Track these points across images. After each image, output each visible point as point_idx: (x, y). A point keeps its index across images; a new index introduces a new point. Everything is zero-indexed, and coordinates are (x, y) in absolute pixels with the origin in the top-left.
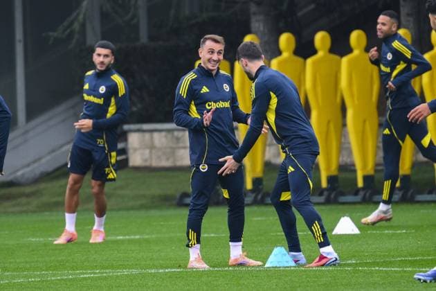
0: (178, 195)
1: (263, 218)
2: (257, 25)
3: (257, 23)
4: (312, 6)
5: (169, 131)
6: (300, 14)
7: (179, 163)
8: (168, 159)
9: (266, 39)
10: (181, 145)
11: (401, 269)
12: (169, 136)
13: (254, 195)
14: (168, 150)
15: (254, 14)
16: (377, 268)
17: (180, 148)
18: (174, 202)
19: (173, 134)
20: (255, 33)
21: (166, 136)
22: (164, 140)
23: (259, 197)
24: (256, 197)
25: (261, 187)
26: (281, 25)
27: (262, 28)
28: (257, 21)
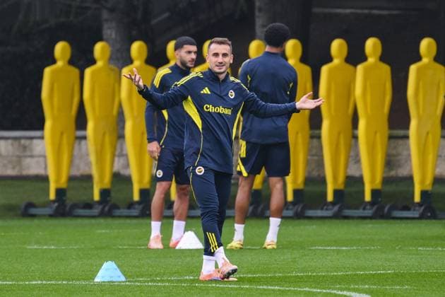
0: (23, 205)
1: (108, 231)
2: (109, 32)
3: (110, 31)
4: (166, 15)
5: (15, 138)
6: (154, 22)
7: (25, 173)
8: (14, 168)
9: (118, 46)
10: (28, 153)
11: (238, 286)
12: (16, 143)
13: (101, 207)
14: (14, 159)
15: (107, 20)
16: (214, 285)
17: (26, 157)
18: (19, 212)
19: (20, 142)
20: (107, 41)
21: (12, 145)
22: (10, 147)
23: (107, 209)
24: (103, 209)
25: (108, 199)
26: (134, 33)
27: (113, 36)
28: (109, 28)
